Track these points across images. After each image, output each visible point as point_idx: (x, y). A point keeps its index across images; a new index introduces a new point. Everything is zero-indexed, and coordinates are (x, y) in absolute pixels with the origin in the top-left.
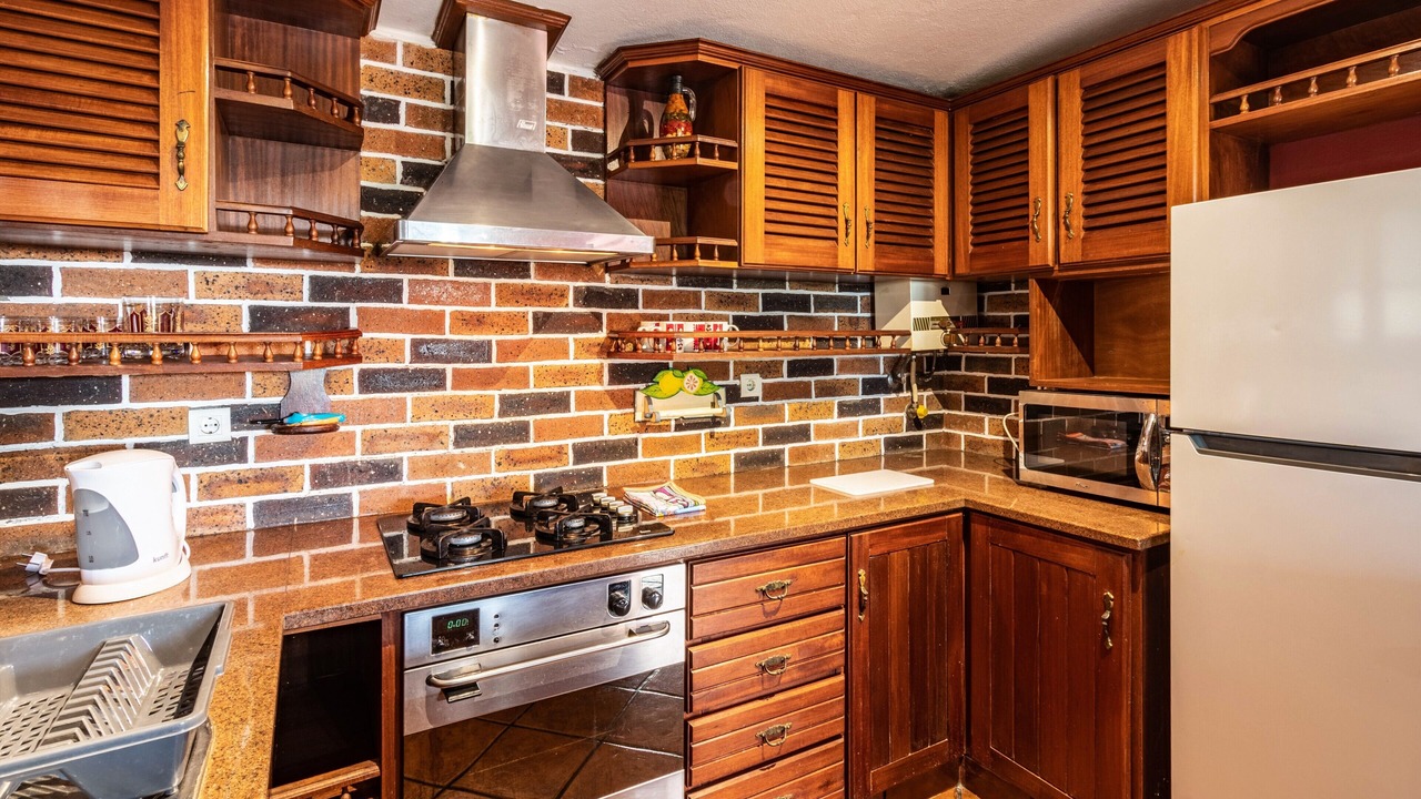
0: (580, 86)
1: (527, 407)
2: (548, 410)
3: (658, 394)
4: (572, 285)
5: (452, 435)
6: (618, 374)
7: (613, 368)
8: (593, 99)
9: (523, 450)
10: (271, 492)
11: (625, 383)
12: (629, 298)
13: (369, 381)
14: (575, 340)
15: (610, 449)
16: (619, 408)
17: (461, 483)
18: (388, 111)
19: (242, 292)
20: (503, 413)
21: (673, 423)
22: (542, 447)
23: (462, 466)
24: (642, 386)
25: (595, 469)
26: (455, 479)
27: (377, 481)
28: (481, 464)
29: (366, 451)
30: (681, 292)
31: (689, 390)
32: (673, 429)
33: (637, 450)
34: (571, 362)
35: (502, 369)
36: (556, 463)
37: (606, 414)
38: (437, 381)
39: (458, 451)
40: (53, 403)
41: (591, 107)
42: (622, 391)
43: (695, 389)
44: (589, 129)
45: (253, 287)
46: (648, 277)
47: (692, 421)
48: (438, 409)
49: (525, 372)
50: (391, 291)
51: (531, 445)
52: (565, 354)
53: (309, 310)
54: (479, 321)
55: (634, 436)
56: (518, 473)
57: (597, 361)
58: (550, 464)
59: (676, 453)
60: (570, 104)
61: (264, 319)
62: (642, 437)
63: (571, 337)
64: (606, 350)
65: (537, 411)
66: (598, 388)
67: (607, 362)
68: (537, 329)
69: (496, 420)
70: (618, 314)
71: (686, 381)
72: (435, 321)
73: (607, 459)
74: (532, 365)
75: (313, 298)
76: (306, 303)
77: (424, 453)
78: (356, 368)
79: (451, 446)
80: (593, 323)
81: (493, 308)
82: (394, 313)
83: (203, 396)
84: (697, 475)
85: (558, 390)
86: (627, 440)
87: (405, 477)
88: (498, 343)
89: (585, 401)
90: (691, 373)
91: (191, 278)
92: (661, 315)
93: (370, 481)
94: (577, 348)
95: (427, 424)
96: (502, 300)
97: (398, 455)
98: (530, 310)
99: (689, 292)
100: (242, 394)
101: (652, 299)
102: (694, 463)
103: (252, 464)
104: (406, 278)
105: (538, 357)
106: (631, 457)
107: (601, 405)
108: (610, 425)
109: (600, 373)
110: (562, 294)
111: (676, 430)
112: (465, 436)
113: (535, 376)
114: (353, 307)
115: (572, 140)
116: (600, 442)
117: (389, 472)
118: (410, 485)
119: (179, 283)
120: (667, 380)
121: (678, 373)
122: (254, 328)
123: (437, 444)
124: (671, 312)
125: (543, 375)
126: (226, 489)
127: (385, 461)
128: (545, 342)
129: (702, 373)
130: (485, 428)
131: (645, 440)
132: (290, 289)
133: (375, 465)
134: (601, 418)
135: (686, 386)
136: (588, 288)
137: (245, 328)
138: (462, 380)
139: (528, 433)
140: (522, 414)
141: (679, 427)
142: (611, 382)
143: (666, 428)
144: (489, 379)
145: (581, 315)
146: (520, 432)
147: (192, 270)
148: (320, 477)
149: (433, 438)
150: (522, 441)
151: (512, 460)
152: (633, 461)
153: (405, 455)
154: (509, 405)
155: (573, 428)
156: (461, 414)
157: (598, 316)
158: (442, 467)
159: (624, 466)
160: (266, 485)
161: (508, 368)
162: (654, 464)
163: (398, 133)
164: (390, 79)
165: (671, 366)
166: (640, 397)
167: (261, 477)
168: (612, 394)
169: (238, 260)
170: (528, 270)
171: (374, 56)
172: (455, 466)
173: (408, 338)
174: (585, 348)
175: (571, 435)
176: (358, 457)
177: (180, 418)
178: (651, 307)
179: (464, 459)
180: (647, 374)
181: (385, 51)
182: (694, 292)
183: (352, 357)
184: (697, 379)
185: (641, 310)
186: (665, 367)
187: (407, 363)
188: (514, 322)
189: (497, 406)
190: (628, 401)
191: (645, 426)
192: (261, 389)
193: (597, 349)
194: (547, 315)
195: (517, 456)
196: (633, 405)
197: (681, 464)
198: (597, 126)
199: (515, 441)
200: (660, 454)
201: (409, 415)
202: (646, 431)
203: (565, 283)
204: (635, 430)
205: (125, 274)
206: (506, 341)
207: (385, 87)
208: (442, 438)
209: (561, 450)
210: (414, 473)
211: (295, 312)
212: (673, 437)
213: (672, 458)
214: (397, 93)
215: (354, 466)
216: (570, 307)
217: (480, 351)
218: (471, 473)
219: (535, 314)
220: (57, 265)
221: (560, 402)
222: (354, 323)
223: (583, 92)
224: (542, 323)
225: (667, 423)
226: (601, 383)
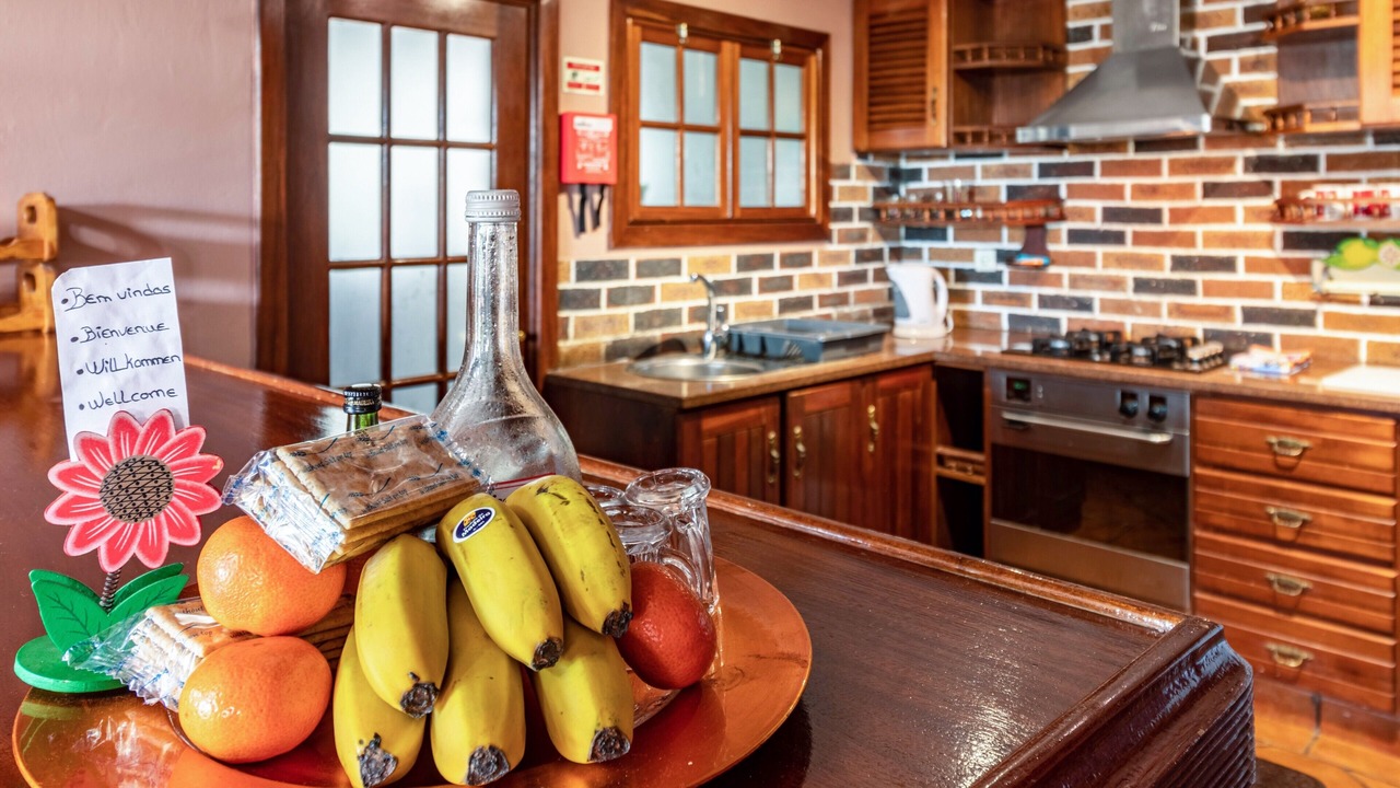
1: (1194, 267)
2: (1215, 271)
3: (1342, 265)
4: (1241, 154)
5: (1132, 283)
6: (1292, 241)
7: (1287, 235)
9: (1191, 304)
10: (1016, 308)
11: (1301, 250)
12: (1309, 163)
13: (1076, 236)
14: (1244, 206)
15: (1283, 315)
16: (1293, 275)
17: (1137, 323)
18: (1085, 33)
19: (1002, 176)
20: (1173, 270)
21: (1366, 298)
22: (1209, 304)
23: (1139, 309)
24: (1322, 254)
25: (1267, 333)
26: (1133, 319)
27: (1077, 311)
28: (1153, 310)
29: (1071, 289)
30: (1379, 152)
31: (1387, 263)
32: (1366, 303)
33: (1315, 321)
34: (1239, 227)
35: (1172, 231)
36: (1224, 322)
37: (1278, 280)
38: (1118, 238)
39: (1136, 297)
40: (923, 240)
42: (1297, 257)
44: (1261, 2)
45: (1010, 171)
46: (1334, 139)
48: (1122, 261)
49: (1193, 234)
50: (1087, 169)
51: (1199, 300)
52: (1233, 220)
53: (1038, 186)
54: (1153, 191)
55: (1313, 306)
56: (1186, 323)
57: (1269, 228)
58: (1218, 321)
59: (1368, 332)
61: (1013, 192)
62: (1321, 308)
63: (1239, 203)
64: (1280, 213)
65: (1204, 271)
66: (1268, 254)
67: (1280, 229)
68: (1205, 197)
69: (1168, 275)
70: (1293, 179)
71: (1382, 252)
72: (1117, 192)
73: (1279, 325)
74: (1199, 229)
75: (1040, 178)
76: (1036, 181)
77: (1109, 295)
78: (1065, 226)
79: (1131, 293)
80: (1266, 188)
81: (1165, 179)
82: (1089, 185)
83: (983, 241)
85: (1224, 254)
86: (1303, 310)
87: (1096, 311)
88: (1169, 208)
89: (1253, 265)
90: (1390, 244)
91: (978, 168)
92: (1350, 180)
93: (1072, 310)
94: (1245, 214)
95: (1113, 272)
96: (1173, 172)
97: (1091, 294)
98: (1200, 180)
99: (1392, 151)
100: (1001, 243)
101: (1336, 162)
103: (1005, 287)
104: (1097, 158)
105: (1205, 222)
106: (1308, 327)
107: (1273, 271)
108: (1281, 291)
109: (1272, 238)
110: (1231, 163)
111: (1369, 306)
112: (1142, 286)
113: (1202, 238)
114: (1063, 182)
115: (1244, 17)
116: (1271, 307)
117: (1084, 305)
118: (1097, 316)
119: (970, 172)
120: (1353, 250)
121: (1371, 242)
122: (1009, 199)
123: (1120, 290)
124: (1364, 176)
125: (1210, 239)
126: (994, 301)
127: (1083, 297)
128: (1214, 207)
130: (1158, 282)
131: (1325, 311)
132: (1028, 175)
133: (1076, 299)
134: (1272, 283)
135: (1382, 259)
136: (1259, 156)
137: (1004, 200)
138: (1139, 239)
139: (1195, 289)
140: (1190, 272)
141: (1375, 301)
142: (1285, 248)
143: (1358, 303)
144: (1162, 240)
145: (1251, 182)
146: (1188, 288)
147: (979, 163)
148: (1045, 302)
149: (1116, 284)
150: (1189, 295)
151: (1179, 311)
152: (1311, 331)
153: (1096, 295)
154: (1180, 263)
155: (1240, 289)
156: (1139, 268)
157: (1269, 183)
158: (1123, 307)
159: (1299, 335)
160: (1014, 303)
161: (1177, 230)
162: (1336, 338)
163: (1093, 47)
165: (1363, 234)
166: (1317, 267)
167: (1011, 296)
168: (1286, 261)
169: (999, 155)
170: (1198, 144)
172: (1133, 309)
173: (1099, 205)
174: (1254, 215)
175: (1240, 297)
176: (1065, 291)
177: (971, 253)
178: (1336, 171)
179: (1144, 305)
180: (1330, 241)
183: (1062, 217)
185: (1322, 174)
186: (1354, 235)
187: (1099, 225)
188: (1184, 191)
189: (1169, 263)
190: (1303, 268)
191: (1326, 298)
192: (1011, 239)
193: (1268, 216)
194: (1216, 184)
195: (1185, 308)
196: (1309, 274)
197: (1376, 344)
199: (1183, 295)
200: (1346, 331)
201: (1099, 265)
202: (1328, 302)
203: (1234, 153)
204: (1312, 300)
205: (951, 169)
206: (1176, 208)
207: (1084, 17)
208: (1124, 285)
209: (1229, 309)
210: (1102, 310)
211: (1030, 188)
212: (1366, 313)
213: (1364, 337)
214: (1092, 19)
215: (1063, 297)
216: (1239, 175)
217: (1154, 216)
218: (1147, 317)
219: (1204, 183)
220: (925, 166)
221: (1227, 264)
222: (1063, 195)
224: (1211, 190)
225: (1357, 297)
226: (1273, 249)
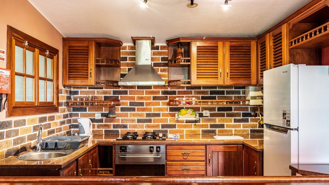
0: (163, 48)
1: (151, 116)
2: (156, 117)
3: (181, 114)
4: (161, 90)
5: (137, 120)
6: (171, 109)
7: (170, 108)
8: (165, 50)
9: (151, 125)
10: (107, 128)
11: (173, 111)
12: (174, 93)
13: (122, 109)
14: (162, 102)
15: (170, 126)
16: (172, 117)
17: (138, 130)
18: (125, 59)
19: (103, 94)
20: (146, 117)
21: (185, 121)
22: (154, 124)
23: (138, 127)
24: (177, 112)
25: (166, 130)
26: (137, 129)
27: (123, 128)
28: (142, 127)
29: (122, 122)
30: (187, 91)
31: (189, 114)
32: (185, 122)
33: (176, 127)
34: (161, 106)
35: (146, 108)
36: (157, 128)
37: (169, 118)
38: (134, 110)
39: (138, 124)
40: (79, 111)
41: (165, 52)
42: (172, 113)
43: (190, 114)
44: (165, 56)
45: (105, 92)
46: (179, 88)
47: (190, 121)
48: (134, 115)
49: (151, 108)
50: (126, 93)
51: (152, 124)
52: (159, 105)
53: (112, 96)
54: (142, 98)
55: (175, 123)
56: (149, 129)
57: (167, 107)
58: (156, 128)
59: (185, 128)
60: (160, 52)
61: (106, 98)
62: (177, 124)
63: (161, 101)
64: (168, 104)
65: (153, 117)
66: (166, 112)
67: (169, 107)
68: (153, 100)
69: (145, 118)
70: (171, 96)
71: (188, 111)
72: (133, 98)
73: (169, 128)
74: (152, 107)
75: (113, 94)
76: (112, 95)
77: (131, 124)
78: (120, 107)
79: (136, 123)
80: (166, 98)
81: (144, 95)
82: (126, 97)
83: (97, 111)
84: (191, 134)
85: (158, 112)
86: (174, 124)
87: (128, 128)
88: (145, 102)
89: (164, 115)
90: (189, 110)
91: (96, 91)
92: (182, 96)
93: (122, 128)
94: (162, 104)
95: (132, 118)
96: (146, 94)
97: (127, 124)
98: (152, 96)
99: (189, 91)
100: (103, 111)
101: (179, 93)
102: (190, 131)
103: (104, 123)
104: (128, 90)
105: (154, 105)
106: (174, 128)
107: (167, 116)
108: (169, 120)
109: (167, 109)
110: (159, 92)
111: (186, 123)
112: (139, 121)
113: (153, 109)
114: (119, 96)
115: (161, 59)
116: (167, 124)
117: (125, 127)
118: (129, 129)
119: (94, 92)
120: (183, 111)
121: (186, 109)
122: (105, 100)
123: (134, 122)
124: (184, 96)
125: (155, 109)
126: (100, 127)
127: (125, 125)
128: (155, 102)
129: (192, 110)
130: (143, 120)
131: (178, 124)
132: (110, 93)
133: (123, 125)
134: (167, 119)
135: (188, 113)
136: (164, 91)
137: (103, 100)
138: (139, 110)
139: (151, 121)
140: (150, 117)
141: (186, 122)
142: (170, 111)
143: (183, 122)
144: (144, 110)
145: (163, 97)
146: (150, 121)
147: (96, 90)
148: (115, 126)
149: (133, 121)
150: (150, 123)
151: (148, 126)
152: (175, 129)
153: (128, 124)
154: (148, 115)
155: (161, 121)
156: (138, 117)
157: (167, 97)
158: (135, 126)
159: (173, 130)
160: (106, 127)
161: (147, 107)
162: (180, 130)
163: (127, 63)
164: (126, 53)
165: (184, 108)
166: (176, 115)
167: (105, 125)
168: (170, 114)
169: (102, 88)
170: (152, 87)
171: (123, 49)
172: (137, 127)
173: (129, 101)
174: (164, 104)
175: (161, 122)
176: (120, 123)
177: (94, 114)
178: (179, 95)
179: (139, 125)
180: (179, 109)
181: (125, 48)
182: (190, 91)
183: (119, 105)
184: (191, 111)
185: (177, 95)
186: (183, 108)
187: (128, 106)
188: (149, 98)
189: (145, 115)
192: (105, 110)
193: (167, 104)
194: (156, 97)
195: (149, 126)
196: (175, 116)
197: (187, 131)
198: (166, 55)
199: (149, 123)
200: (181, 128)
201: (129, 116)
202: (178, 122)
203: (159, 90)
204: (175, 122)
205: (87, 91)
206: (147, 102)
207: (125, 55)
208: (135, 121)
209: (158, 125)
210: (130, 127)
211: (110, 97)
212: (185, 124)
213: (185, 129)
214: (127, 55)
215: (119, 125)
216: (160, 95)
217: (142, 104)
218: (140, 128)
219: (153, 96)
220: (79, 90)
221: (158, 115)
222: (120, 99)
223: (163, 49)
224: (155, 98)
225: (183, 121)
226: (167, 111)
